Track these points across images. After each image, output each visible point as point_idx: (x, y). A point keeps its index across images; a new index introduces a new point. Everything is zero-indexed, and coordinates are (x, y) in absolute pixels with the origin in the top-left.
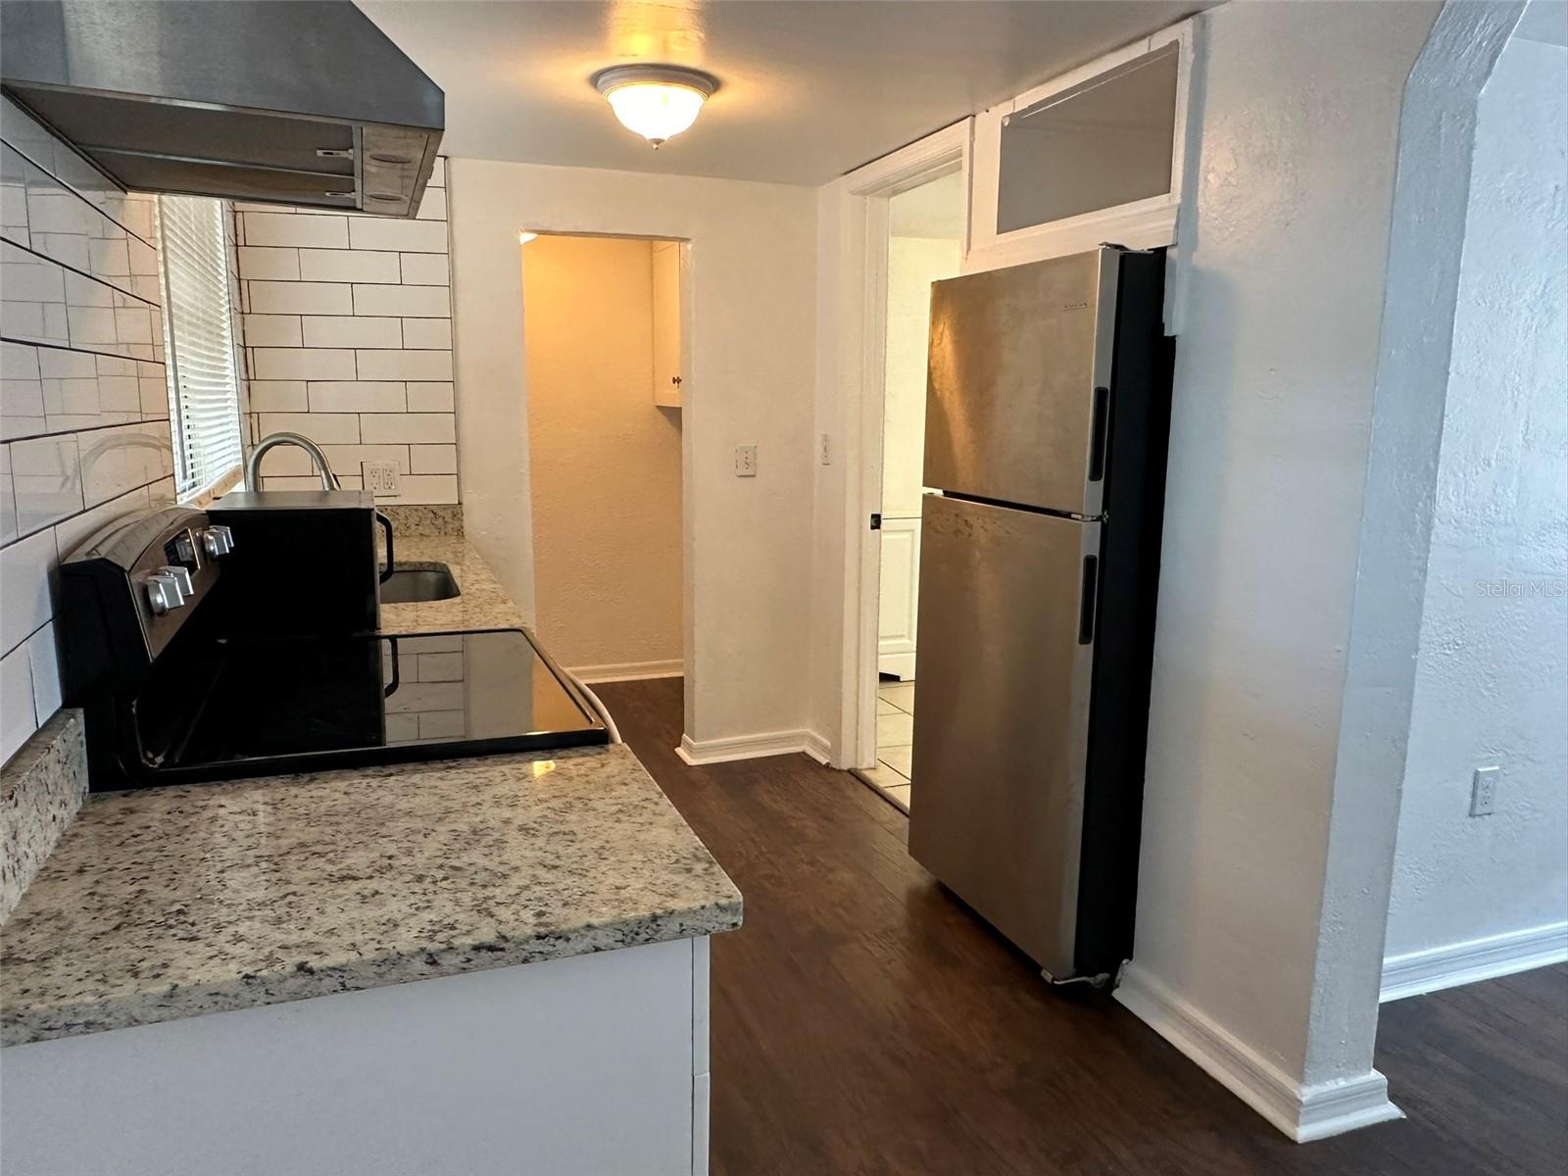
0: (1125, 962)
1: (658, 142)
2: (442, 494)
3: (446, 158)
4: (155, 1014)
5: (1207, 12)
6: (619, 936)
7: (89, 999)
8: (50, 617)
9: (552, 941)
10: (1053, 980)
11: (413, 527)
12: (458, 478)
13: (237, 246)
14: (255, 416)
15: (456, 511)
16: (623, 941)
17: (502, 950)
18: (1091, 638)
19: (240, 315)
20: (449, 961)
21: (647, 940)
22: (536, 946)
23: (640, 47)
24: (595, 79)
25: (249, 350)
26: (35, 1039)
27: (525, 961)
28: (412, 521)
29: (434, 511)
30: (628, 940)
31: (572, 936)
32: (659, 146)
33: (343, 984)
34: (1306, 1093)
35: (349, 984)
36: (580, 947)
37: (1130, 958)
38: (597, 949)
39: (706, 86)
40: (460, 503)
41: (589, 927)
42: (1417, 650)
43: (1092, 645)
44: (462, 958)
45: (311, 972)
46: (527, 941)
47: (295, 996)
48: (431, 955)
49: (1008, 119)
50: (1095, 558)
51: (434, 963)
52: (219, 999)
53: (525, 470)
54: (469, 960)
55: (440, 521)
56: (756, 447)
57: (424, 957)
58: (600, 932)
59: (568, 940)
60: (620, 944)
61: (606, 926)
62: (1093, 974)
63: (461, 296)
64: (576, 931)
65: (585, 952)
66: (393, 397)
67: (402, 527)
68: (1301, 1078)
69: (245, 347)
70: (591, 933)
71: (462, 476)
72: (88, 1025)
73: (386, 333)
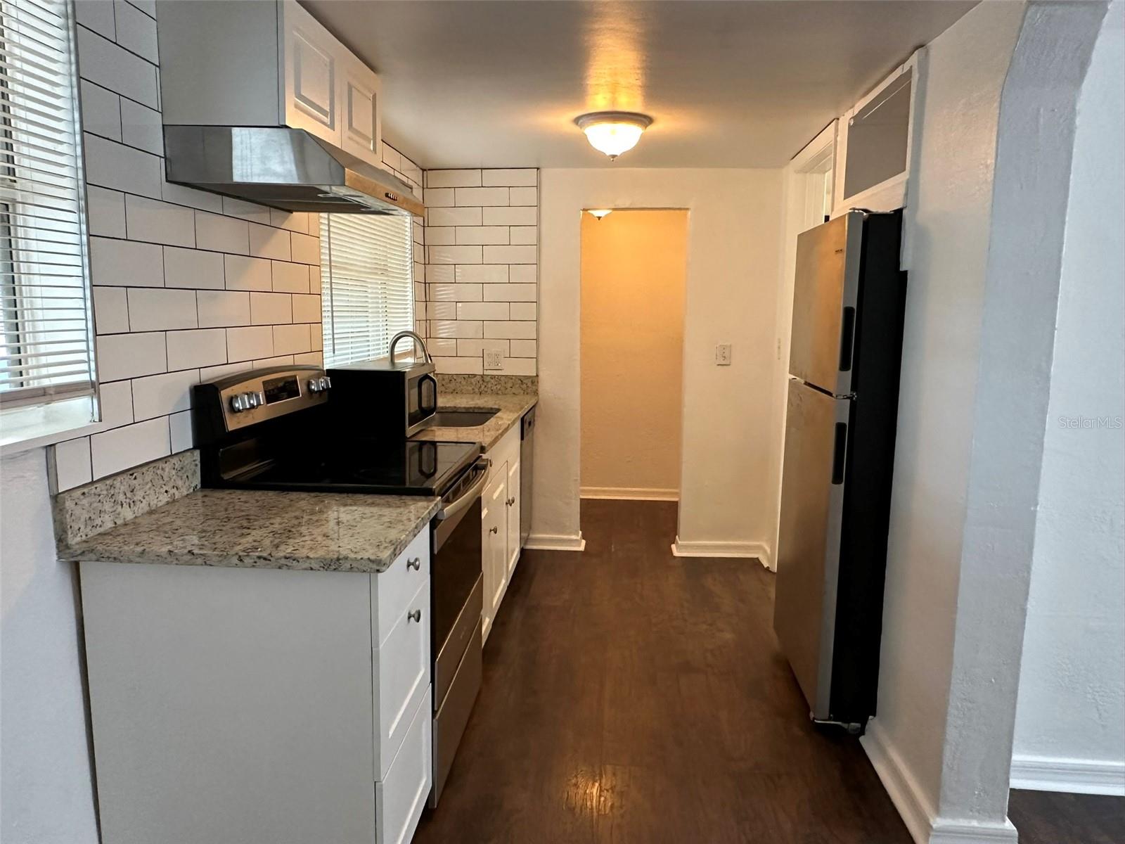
0: (870, 717)
1: (614, 156)
2: (527, 369)
3: (538, 169)
4: (138, 559)
5: (929, 44)
6: (322, 565)
7: (116, 548)
8: (189, 408)
9: (291, 561)
10: (814, 719)
11: (509, 389)
12: (537, 360)
13: (424, 227)
14: (428, 321)
15: (534, 380)
16: (324, 568)
17: (270, 560)
18: (842, 481)
19: (423, 266)
20: (247, 561)
21: (335, 569)
22: (283, 561)
23: (600, 102)
24: (577, 121)
25: (427, 285)
26: (98, 560)
27: (280, 568)
28: (509, 385)
29: (521, 379)
30: (326, 567)
31: (301, 560)
32: (615, 159)
33: (205, 562)
34: (938, 822)
35: (208, 562)
36: (304, 566)
37: (874, 715)
38: (312, 569)
39: (645, 123)
40: (537, 376)
41: (308, 557)
42: (1036, 505)
43: (843, 485)
44: (253, 561)
45: (193, 554)
46: (280, 559)
47: (187, 563)
48: (240, 556)
49: (852, 120)
50: (845, 425)
51: (241, 560)
52: (159, 559)
53: (578, 357)
54: (255, 562)
55: (525, 386)
56: (731, 346)
57: (237, 557)
58: (313, 561)
59: (298, 562)
60: (322, 569)
61: (317, 558)
62: (848, 722)
63: (543, 250)
64: (302, 558)
65: (306, 569)
66: (500, 311)
67: (502, 389)
68: (938, 811)
69: (425, 283)
70: (308, 561)
71: (540, 359)
72: (115, 558)
73: (497, 274)
